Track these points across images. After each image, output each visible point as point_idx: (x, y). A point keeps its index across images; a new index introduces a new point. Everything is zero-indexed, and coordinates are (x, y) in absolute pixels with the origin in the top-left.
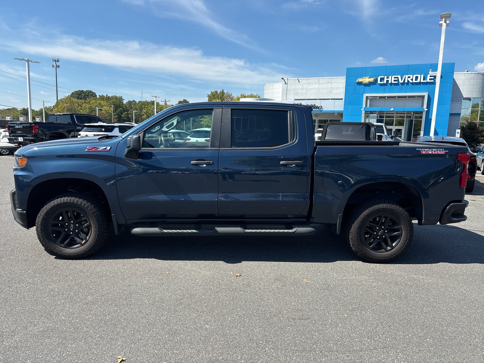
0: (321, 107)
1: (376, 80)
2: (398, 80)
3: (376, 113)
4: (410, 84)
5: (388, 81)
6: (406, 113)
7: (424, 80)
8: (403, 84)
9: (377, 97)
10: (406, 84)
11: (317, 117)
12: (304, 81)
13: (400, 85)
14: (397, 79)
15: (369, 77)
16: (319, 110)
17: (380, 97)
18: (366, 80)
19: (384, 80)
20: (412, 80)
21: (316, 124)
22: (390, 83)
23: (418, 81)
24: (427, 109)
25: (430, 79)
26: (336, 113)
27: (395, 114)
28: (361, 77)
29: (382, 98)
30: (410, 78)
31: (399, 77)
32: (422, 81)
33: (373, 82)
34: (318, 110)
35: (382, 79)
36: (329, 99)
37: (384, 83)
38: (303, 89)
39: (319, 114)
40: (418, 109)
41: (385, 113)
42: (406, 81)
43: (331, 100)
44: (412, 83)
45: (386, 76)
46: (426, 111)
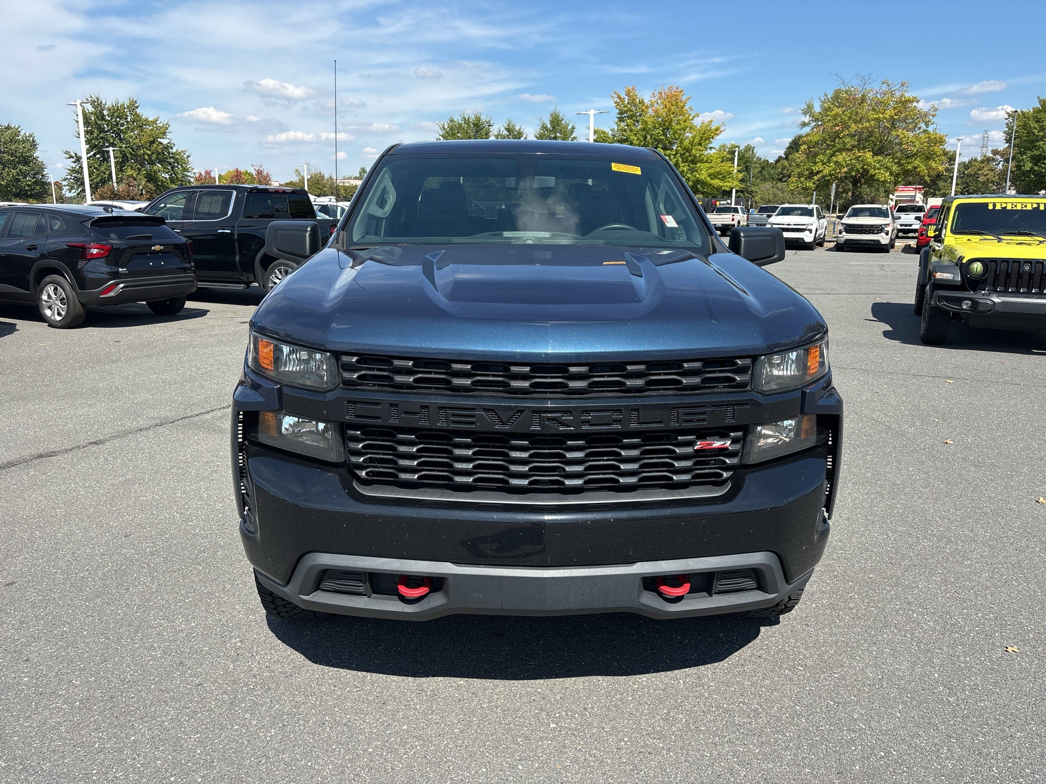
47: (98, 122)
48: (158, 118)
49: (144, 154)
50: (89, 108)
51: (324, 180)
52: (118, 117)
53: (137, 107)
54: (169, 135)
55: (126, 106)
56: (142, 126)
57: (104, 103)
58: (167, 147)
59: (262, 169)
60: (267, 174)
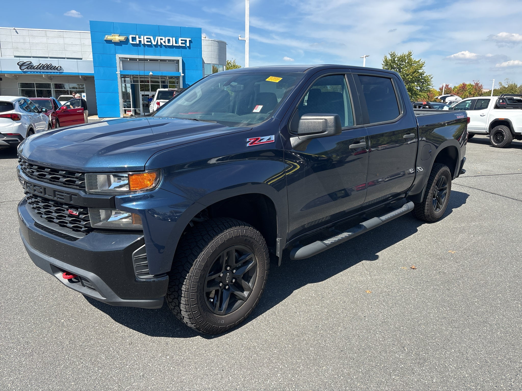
0: (60, 68)
1: (127, 39)
2: (151, 42)
3: (129, 77)
4: (163, 47)
5: (140, 41)
6: (160, 77)
7: (176, 43)
8: (156, 46)
9: (127, 58)
10: (159, 47)
11: (52, 80)
12: (23, 32)
13: (154, 47)
14: (149, 40)
15: (118, 35)
16: (58, 71)
17: (131, 59)
18: (117, 38)
19: (136, 40)
20: (165, 42)
21: (52, 89)
22: (143, 43)
23: (171, 44)
24: (183, 74)
25: (182, 43)
26: (80, 76)
27: (150, 78)
28: (110, 34)
29: (134, 60)
30: (163, 40)
31: (152, 38)
32: (174, 44)
33: (124, 41)
34: (56, 71)
35: (134, 39)
36: (64, 58)
37: (137, 43)
38: (24, 43)
39: (53, 76)
40: (174, 74)
41: (139, 77)
42: (159, 44)
43: (67, 59)
44: (165, 46)
45: (138, 36)
46: (183, 76)
47: (391, 64)
48: (421, 59)
49: (409, 78)
50: (389, 57)
51: (516, 88)
52: (401, 61)
53: (411, 55)
54: (423, 68)
55: (406, 55)
56: (411, 65)
57: (396, 55)
58: (421, 74)
59: (479, 82)
60: (481, 85)
